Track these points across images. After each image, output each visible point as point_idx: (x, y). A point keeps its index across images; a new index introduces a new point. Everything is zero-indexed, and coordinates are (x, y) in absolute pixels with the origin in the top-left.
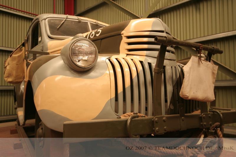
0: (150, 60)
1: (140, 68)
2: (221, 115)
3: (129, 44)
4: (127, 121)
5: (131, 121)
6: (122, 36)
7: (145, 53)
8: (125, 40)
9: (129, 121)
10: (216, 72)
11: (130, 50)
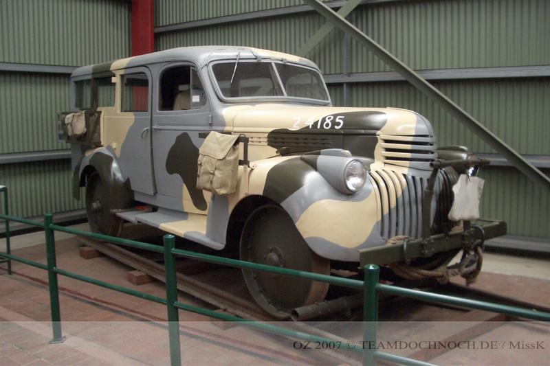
0: (415, 173)
1: (404, 180)
2: (483, 231)
3: (388, 150)
4: (402, 246)
5: (407, 245)
6: (377, 139)
7: (407, 163)
8: (381, 145)
9: (405, 247)
10: (482, 187)
11: (388, 158)
